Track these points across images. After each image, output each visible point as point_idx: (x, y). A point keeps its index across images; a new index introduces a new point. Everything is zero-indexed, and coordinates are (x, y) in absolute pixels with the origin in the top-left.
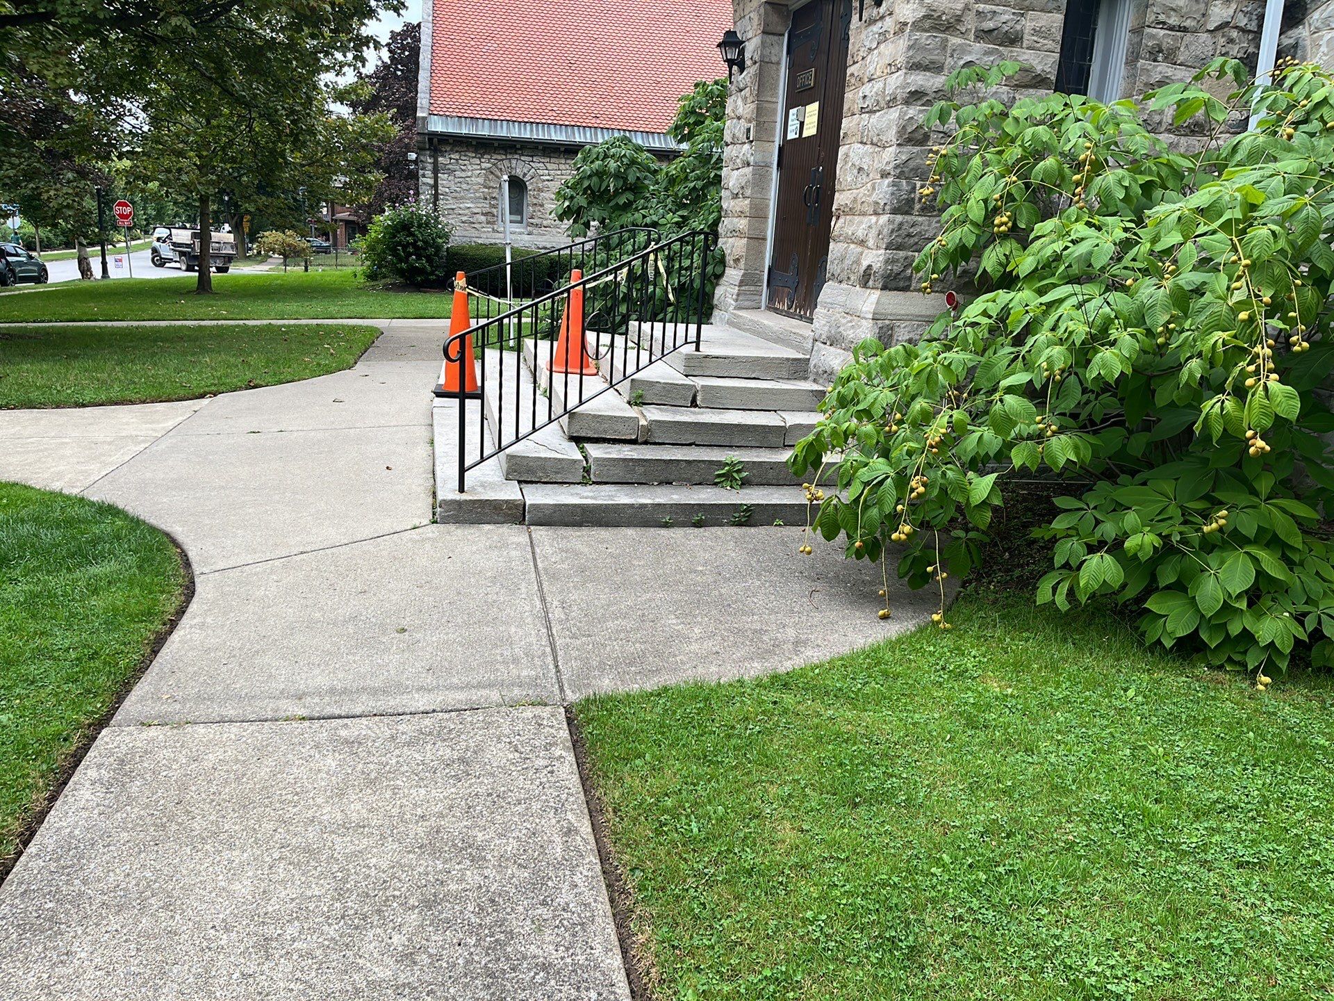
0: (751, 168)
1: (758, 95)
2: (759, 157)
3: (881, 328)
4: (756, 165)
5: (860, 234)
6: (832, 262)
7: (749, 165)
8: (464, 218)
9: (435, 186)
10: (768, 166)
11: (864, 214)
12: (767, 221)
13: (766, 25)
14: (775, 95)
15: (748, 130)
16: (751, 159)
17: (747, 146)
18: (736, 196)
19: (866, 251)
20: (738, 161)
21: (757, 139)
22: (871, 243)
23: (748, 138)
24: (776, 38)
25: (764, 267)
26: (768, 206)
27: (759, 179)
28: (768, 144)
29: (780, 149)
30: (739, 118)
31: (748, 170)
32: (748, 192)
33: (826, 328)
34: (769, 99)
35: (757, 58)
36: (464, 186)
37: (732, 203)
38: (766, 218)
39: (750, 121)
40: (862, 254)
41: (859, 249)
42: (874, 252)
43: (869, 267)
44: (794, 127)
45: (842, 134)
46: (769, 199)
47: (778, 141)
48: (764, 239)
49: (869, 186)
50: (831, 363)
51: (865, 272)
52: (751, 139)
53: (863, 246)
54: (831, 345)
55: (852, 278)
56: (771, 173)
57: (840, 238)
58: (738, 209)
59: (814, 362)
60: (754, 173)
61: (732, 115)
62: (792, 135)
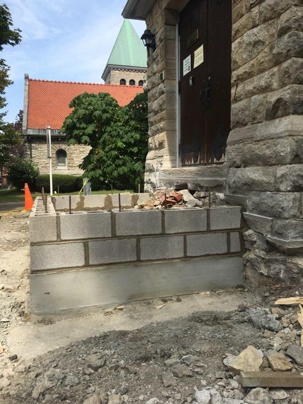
0: (165, 94)
1: (165, 56)
2: (168, 88)
3: (297, 142)
4: (167, 91)
5: (263, 83)
6: (236, 115)
7: (163, 93)
8: (42, 166)
9: (31, 154)
10: (174, 92)
11: (262, 71)
12: (175, 121)
13: (167, 20)
14: (174, 55)
15: (162, 75)
16: (165, 89)
17: (162, 84)
18: (156, 113)
19: (270, 93)
20: (157, 95)
21: (167, 79)
22: (275, 85)
24: (172, 27)
25: (176, 145)
26: (175, 113)
27: (170, 99)
28: (172, 81)
29: (180, 83)
31: (163, 96)
32: (165, 107)
33: (239, 157)
34: (171, 58)
35: (162, 37)
37: (155, 117)
38: (175, 119)
39: (162, 71)
40: (266, 97)
41: (262, 95)
44: (187, 67)
45: (233, 33)
46: (176, 110)
47: (177, 79)
48: (175, 131)
49: (266, 50)
50: (250, 177)
51: (274, 106)
52: (164, 79)
53: (267, 91)
54: (245, 167)
55: (258, 117)
56: (175, 96)
57: (242, 97)
58: (159, 118)
59: (233, 180)
60: (167, 97)
61: (151, 74)
62: (186, 72)
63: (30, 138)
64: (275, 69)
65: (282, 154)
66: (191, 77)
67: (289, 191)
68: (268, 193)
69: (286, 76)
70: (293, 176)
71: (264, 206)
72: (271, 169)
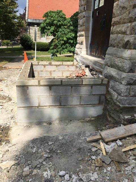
0: (85, 18)
2: (87, 15)
3: (132, 63)
4: (87, 17)
5: (123, 30)
6: (111, 41)
10: (90, 17)
11: (124, 23)
15: (85, 7)
16: (85, 15)
17: (84, 12)
18: (81, 26)
19: (126, 36)
20: (82, 17)
21: (87, 10)
22: (128, 32)
25: (88, 43)
26: (89, 28)
27: (88, 21)
28: (90, 11)
29: (93, 12)
30: (82, 6)
32: (85, 24)
33: (109, 62)
38: (89, 31)
40: (123, 37)
41: (122, 35)
42: (130, 36)
43: (128, 41)
44: (97, 5)
46: (90, 26)
47: (92, 10)
48: (89, 36)
49: (127, 12)
50: (112, 73)
51: (126, 43)
52: (85, 10)
53: (124, 34)
54: (111, 67)
55: (120, 46)
56: (90, 19)
57: (115, 33)
58: (82, 29)
59: (106, 72)
60: (86, 19)
61: (80, 5)
62: (96, 8)
63: (29, 23)
64: (129, 24)
65: (125, 68)
67: (125, 85)
68: (118, 83)
69: (133, 30)
70: (128, 79)
71: (115, 88)
72: (120, 73)
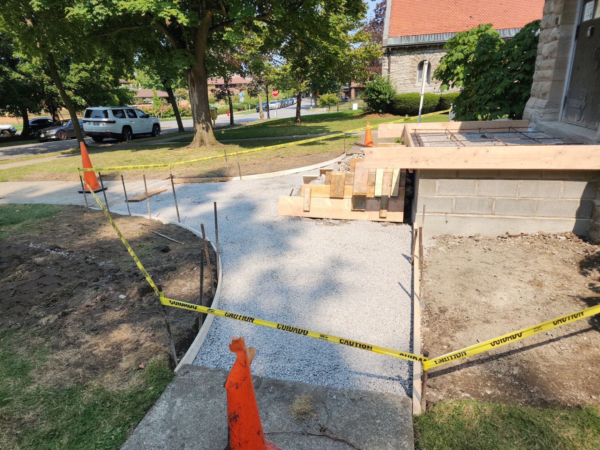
0: (557, 41)
2: (563, 34)
4: (561, 38)
7: (556, 39)
8: (401, 82)
9: (389, 70)
10: (569, 38)
12: (566, 71)
15: (557, 19)
16: (558, 36)
17: (555, 30)
18: (546, 58)
20: (549, 38)
21: (563, 23)
23: (557, 23)
25: (562, 96)
26: (566, 62)
27: (564, 46)
28: (569, 26)
29: (578, 27)
30: (551, 13)
31: (555, 43)
32: (555, 55)
36: (402, 68)
37: (544, 62)
38: (566, 68)
39: (559, 14)
44: (589, 13)
46: (569, 58)
47: (576, 23)
48: (563, 81)
52: (559, 24)
56: (571, 42)
58: (547, 65)
60: (559, 44)
61: (547, 12)
62: (587, 18)
63: (390, 49)
66: (590, 28)
